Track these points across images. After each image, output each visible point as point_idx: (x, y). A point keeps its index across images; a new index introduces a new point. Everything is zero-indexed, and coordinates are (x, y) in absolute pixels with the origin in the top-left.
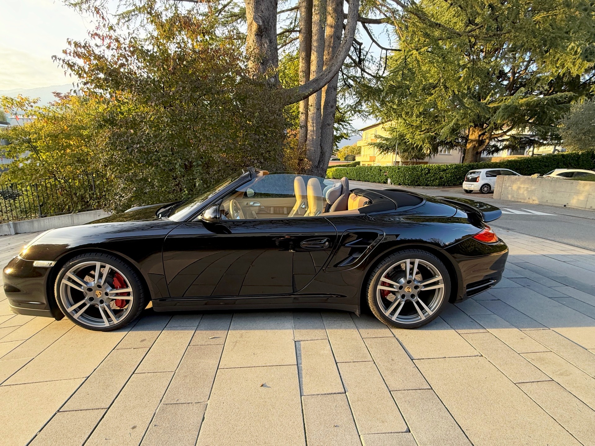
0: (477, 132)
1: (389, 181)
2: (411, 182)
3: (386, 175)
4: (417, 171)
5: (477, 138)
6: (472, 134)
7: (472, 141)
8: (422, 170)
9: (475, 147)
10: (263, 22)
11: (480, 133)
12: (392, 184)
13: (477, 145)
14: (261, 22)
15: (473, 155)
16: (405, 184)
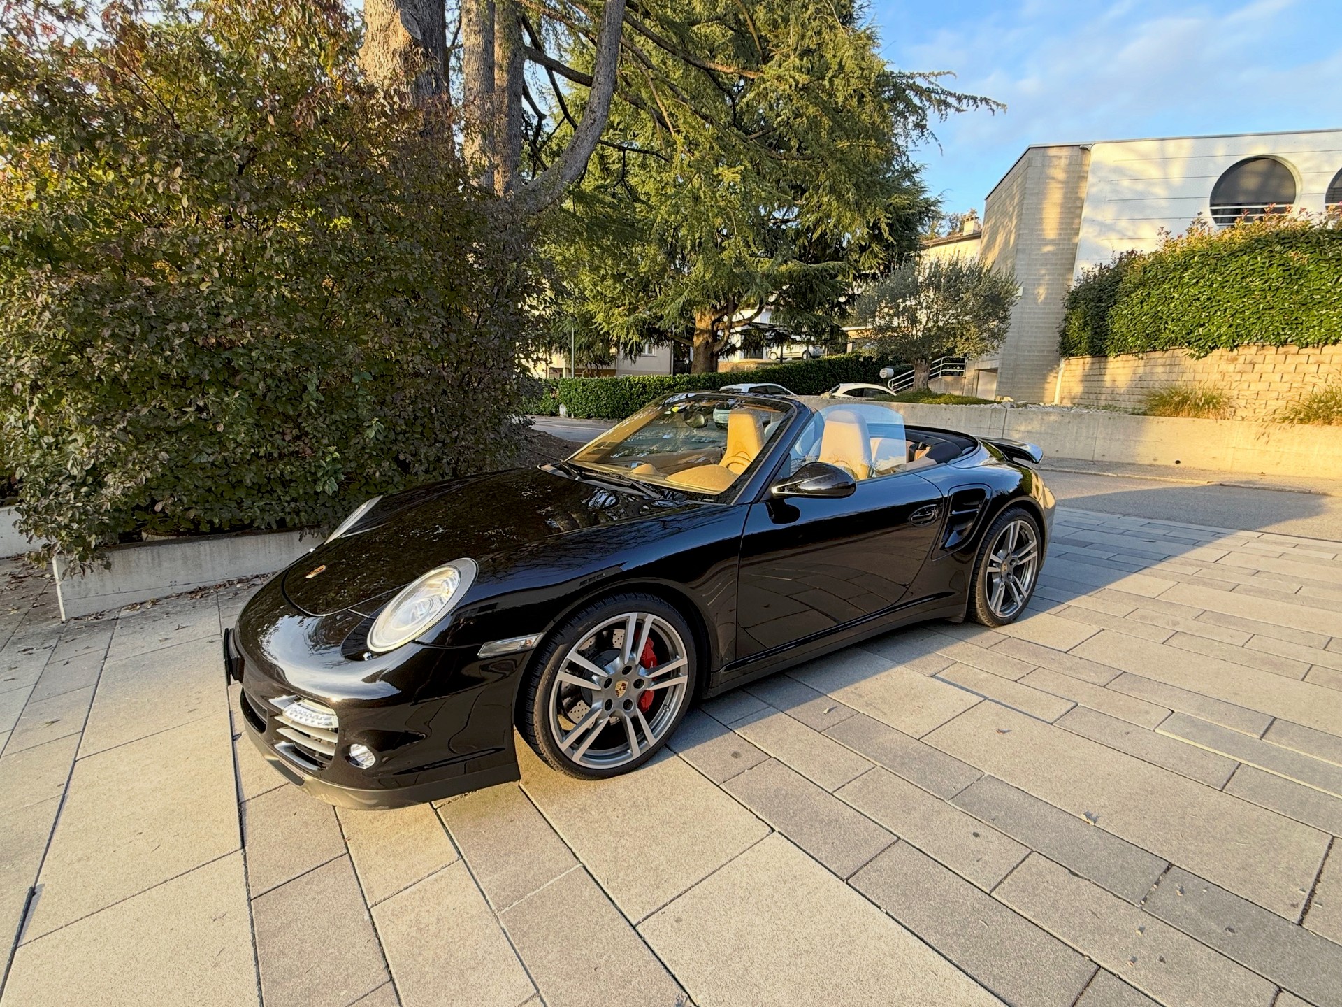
0: (708, 316)
1: (563, 410)
2: (613, 411)
3: (554, 398)
4: (623, 389)
5: (710, 328)
6: (701, 319)
7: (702, 332)
8: (631, 387)
9: (707, 342)
10: (423, 34)
11: (713, 318)
12: (570, 416)
13: (710, 340)
14: (419, 32)
15: (707, 358)
16: (600, 416)
